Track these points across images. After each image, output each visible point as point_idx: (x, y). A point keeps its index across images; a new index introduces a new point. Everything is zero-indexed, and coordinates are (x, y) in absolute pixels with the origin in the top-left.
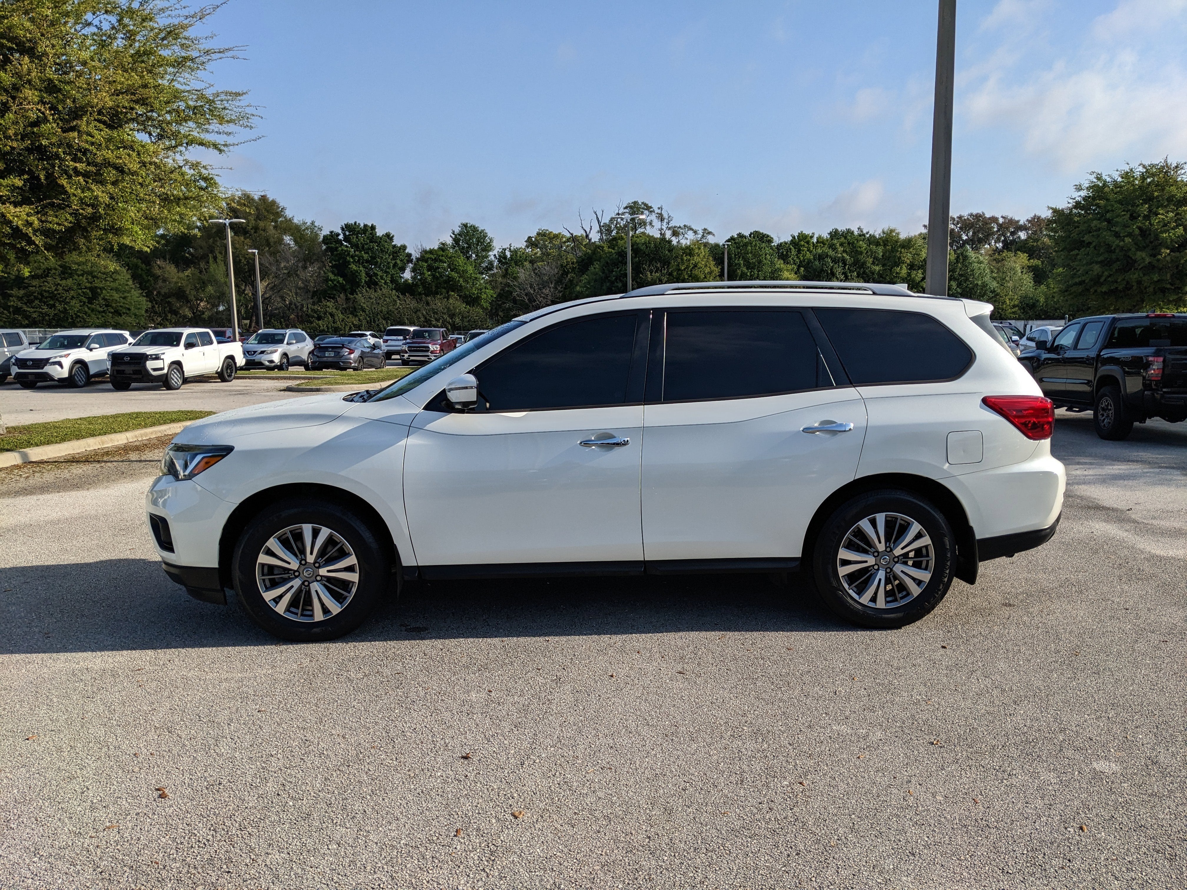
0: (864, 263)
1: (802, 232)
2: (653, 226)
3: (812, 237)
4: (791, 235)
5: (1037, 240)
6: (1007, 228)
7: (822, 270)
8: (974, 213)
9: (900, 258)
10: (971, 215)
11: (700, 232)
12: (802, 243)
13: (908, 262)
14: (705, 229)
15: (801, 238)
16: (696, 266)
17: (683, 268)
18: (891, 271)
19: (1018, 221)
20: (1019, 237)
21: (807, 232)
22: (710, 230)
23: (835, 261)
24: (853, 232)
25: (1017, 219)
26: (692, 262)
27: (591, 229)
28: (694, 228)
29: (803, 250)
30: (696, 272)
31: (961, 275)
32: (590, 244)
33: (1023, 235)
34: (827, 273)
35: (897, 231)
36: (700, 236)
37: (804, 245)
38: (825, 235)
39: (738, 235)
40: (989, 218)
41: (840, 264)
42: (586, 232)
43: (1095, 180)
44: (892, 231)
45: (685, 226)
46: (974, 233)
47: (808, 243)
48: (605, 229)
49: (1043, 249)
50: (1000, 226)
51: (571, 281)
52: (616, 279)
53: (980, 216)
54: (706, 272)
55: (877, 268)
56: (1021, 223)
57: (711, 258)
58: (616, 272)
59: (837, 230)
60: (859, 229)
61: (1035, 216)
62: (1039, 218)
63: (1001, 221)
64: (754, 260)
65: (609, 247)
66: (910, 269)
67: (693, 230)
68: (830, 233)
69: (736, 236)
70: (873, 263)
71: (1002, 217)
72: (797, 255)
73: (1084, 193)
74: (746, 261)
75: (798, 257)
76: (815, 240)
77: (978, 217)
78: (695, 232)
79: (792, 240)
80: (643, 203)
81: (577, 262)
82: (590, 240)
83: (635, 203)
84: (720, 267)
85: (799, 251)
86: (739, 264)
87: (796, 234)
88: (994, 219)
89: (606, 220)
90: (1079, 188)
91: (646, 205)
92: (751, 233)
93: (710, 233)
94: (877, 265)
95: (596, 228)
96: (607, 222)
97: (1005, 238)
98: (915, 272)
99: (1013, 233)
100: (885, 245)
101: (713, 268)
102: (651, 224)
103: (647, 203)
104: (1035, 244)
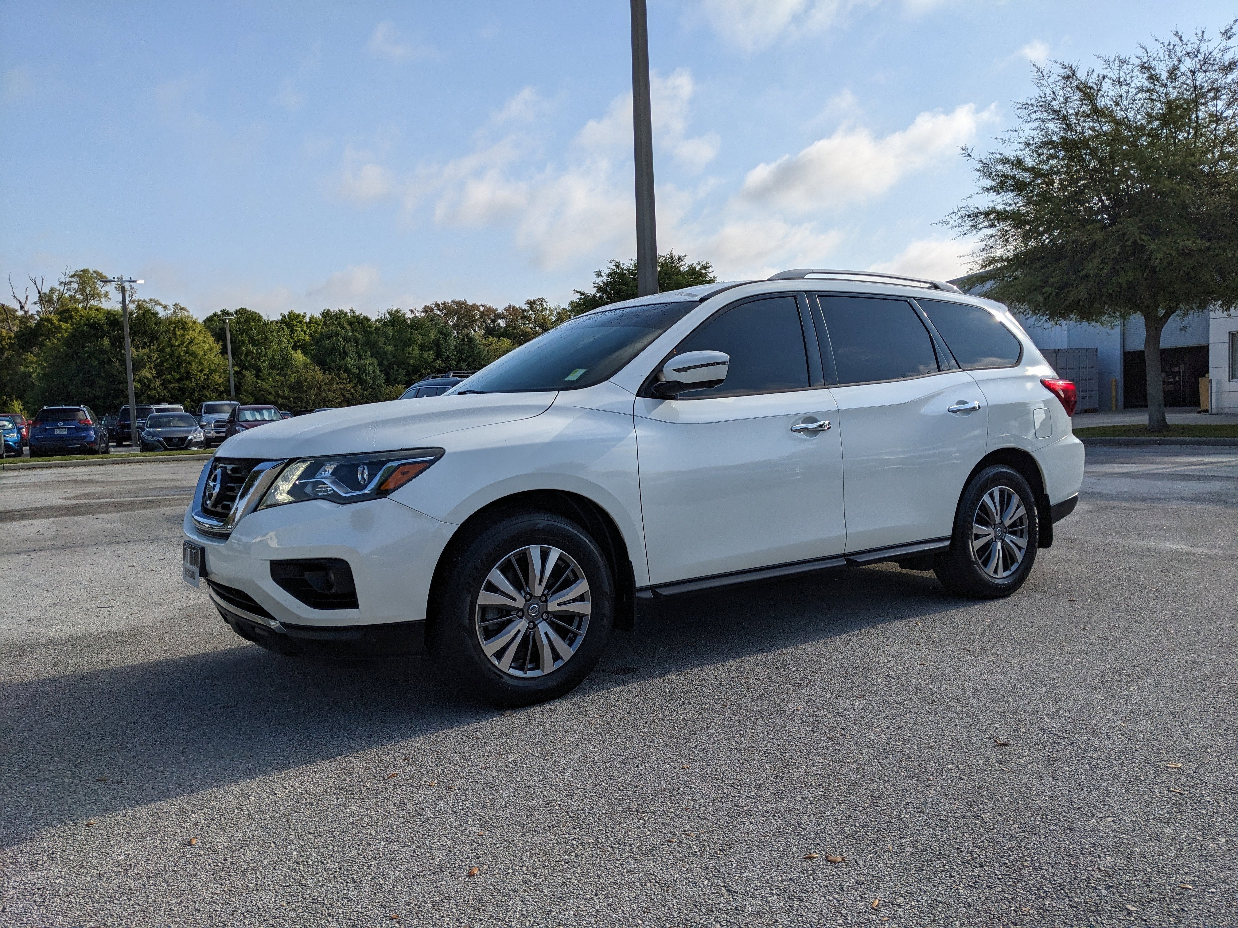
0: (376, 342)
1: (292, 311)
2: (110, 299)
3: (304, 317)
4: (281, 314)
5: (515, 328)
6: (489, 316)
7: (334, 349)
8: (458, 300)
9: (409, 339)
10: (454, 302)
11: (171, 307)
12: (295, 323)
13: (419, 343)
14: (176, 305)
15: (292, 317)
16: (192, 342)
17: (177, 344)
18: (403, 351)
19: (496, 310)
20: (499, 325)
21: (298, 311)
22: (183, 306)
23: (346, 339)
24: (346, 313)
25: (495, 308)
26: (187, 337)
27: (27, 299)
28: (163, 303)
29: (297, 331)
30: (193, 348)
31: (468, 357)
32: (27, 318)
33: (502, 323)
34: (340, 351)
35: (402, 312)
36: (171, 312)
37: (296, 325)
38: (318, 315)
39: (221, 311)
40: (472, 306)
41: (353, 343)
42: (20, 303)
43: (614, 268)
44: (398, 311)
45: (151, 300)
46: (458, 319)
47: (301, 322)
48: (45, 299)
49: (522, 335)
50: (482, 313)
51: (9, 360)
52: (89, 356)
53: (463, 303)
54: (205, 348)
55: (390, 348)
56: (499, 311)
57: (209, 334)
58: (89, 347)
59: (328, 311)
60: (351, 310)
61: (510, 305)
62: (514, 307)
63: (482, 309)
64: (260, 337)
65: (59, 321)
66: (420, 350)
67: (161, 304)
68: (322, 314)
69: (220, 313)
70: (385, 343)
71: (482, 305)
72: (290, 335)
73: (605, 279)
74: (251, 338)
75: (292, 337)
76: (308, 320)
77: (460, 304)
78: (165, 308)
79: (282, 320)
80: (95, 272)
81: (15, 338)
82: (26, 312)
83: (84, 271)
84: (221, 344)
85: (292, 331)
86: (244, 342)
87: (286, 313)
88: (476, 307)
89: (46, 290)
90: (599, 275)
91: (98, 274)
92: (237, 310)
93: (183, 309)
94: (389, 345)
95: (36, 297)
96: (47, 292)
97: (487, 325)
98: (427, 353)
99: (493, 321)
100: (393, 325)
101: (212, 345)
102: (106, 295)
103: (100, 271)
104: (515, 331)
